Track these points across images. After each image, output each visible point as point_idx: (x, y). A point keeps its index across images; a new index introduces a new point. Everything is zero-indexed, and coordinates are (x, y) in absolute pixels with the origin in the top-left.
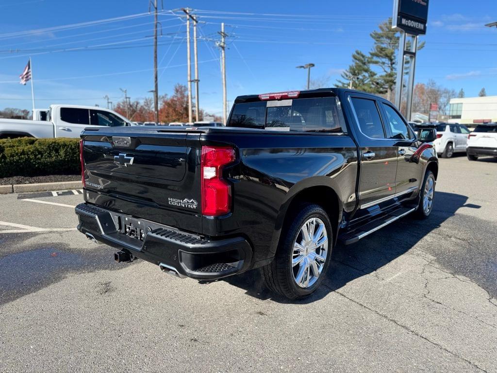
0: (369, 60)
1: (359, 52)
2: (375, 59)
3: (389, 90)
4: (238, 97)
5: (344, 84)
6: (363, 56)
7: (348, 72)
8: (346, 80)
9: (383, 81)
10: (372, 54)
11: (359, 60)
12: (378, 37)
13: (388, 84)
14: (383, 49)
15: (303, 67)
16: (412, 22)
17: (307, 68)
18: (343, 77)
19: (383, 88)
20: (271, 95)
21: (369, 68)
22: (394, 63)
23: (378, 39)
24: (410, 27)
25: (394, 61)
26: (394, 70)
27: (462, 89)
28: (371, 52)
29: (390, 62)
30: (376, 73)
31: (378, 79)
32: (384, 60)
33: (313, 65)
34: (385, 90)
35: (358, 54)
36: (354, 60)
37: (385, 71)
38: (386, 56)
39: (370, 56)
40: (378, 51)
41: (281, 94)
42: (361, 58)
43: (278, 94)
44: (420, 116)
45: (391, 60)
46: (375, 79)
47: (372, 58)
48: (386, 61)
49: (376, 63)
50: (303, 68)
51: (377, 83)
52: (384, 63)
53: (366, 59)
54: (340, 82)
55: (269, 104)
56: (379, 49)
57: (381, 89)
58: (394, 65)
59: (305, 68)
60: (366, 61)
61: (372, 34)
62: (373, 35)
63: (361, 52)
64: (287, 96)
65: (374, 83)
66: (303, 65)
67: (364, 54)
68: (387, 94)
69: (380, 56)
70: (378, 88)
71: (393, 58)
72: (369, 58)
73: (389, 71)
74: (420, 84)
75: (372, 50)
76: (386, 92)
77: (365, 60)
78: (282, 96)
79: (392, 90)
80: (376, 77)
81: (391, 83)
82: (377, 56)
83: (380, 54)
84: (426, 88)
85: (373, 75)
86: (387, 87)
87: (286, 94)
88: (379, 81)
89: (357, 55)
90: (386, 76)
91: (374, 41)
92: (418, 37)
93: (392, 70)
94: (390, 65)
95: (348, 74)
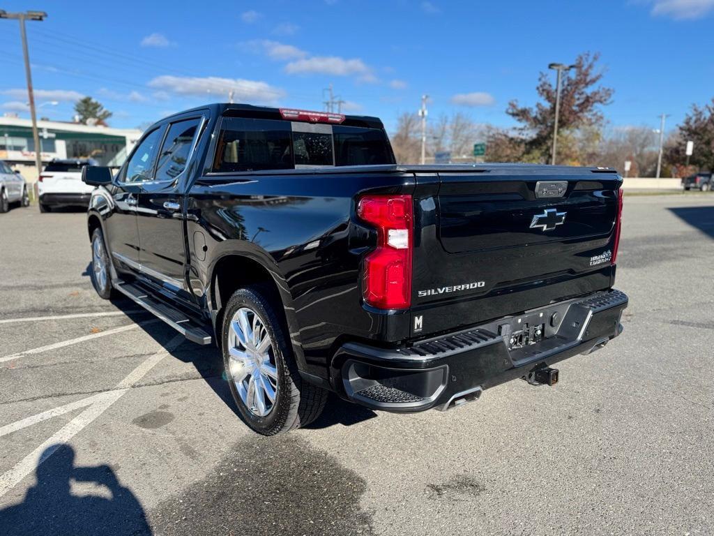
20: (301, 113)
41: (318, 115)
43: (314, 115)
55: (296, 127)
64: (327, 118)
78: (322, 118)
87: (326, 115)
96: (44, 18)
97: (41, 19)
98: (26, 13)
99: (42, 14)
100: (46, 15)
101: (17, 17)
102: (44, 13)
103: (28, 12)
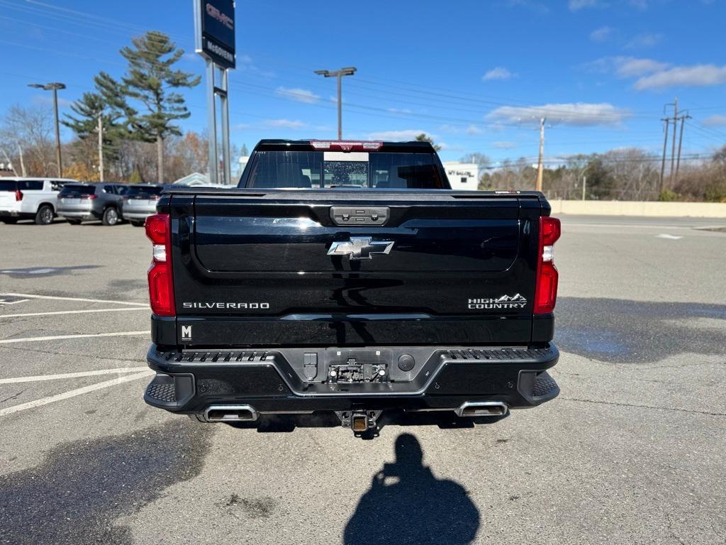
0: (124, 90)
1: (106, 75)
2: (131, 89)
3: (159, 139)
4: (263, 141)
5: (78, 122)
6: (113, 83)
7: (82, 103)
8: (81, 116)
9: (148, 124)
10: (126, 81)
11: (107, 87)
12: (133, 58)
13: (156, 129)
14: (145, 77)
15: (43, 87)
16: (220, 48)
17: (50, 88)
18: (74, 109)
19: (151, 135)
20: (333, 144)
21: (124, 101)
22: (161, 100)
23: (133, 60)
24: (217, 55)
25: (161, 97)
26: (162, 109)
27: (244, 145)
28: (125, 77)
29: (155, 98)
30: (136, 110)
31: (141, 121)
32: (146, 93)
33: (63, 87)
34: (153, 137)
35: (104, 77)
36: (98, 86)
37: (150, 109)
38: (150, 87)
39: (123, 84)
40: (136, 77)
41: (352, 144)
42: (110, 84)
43: (347, 144)
44: (201, 178)
45: (157, 94)
46: (136, 120)
47: (127, 87)
48: (150, 94)
49: (136, 95)
50: (41, 89)
51: (140, 126)
52: (147, 97)
53: (119, 88)
54: (70, 117)
55: (328, 156)
56: (138, 76)
57: (147, 136)
58: (161, 103)
59: (45, 89)
60: (118, 90)
61: (123, 50)
62: (125, 52)
63: (108, 76)
64: (360, 146)
65: (136, 126)
66: (45, 84)
67: (115, 80)
68: (156, 143)
69: (140, 86)
70: (142, 134)
71: (159, 91)
72: (122, 87)
73: (156, 110)
74: (191, 133)
75: (126, 74)
76: (156, 140)
77: (116, 88)
78: (354, 146)
79: (163, 139)
80: (137, 116)
81: (162, 129)
82: (136, 86)
83: (140, 84)
84: (200, 139)
85: (131, 112)
86: (155, 133)
88: (143, 124)
89: (102, 79)
90: (153, 117)
91: (127, 62)
92: (227, 70)
93: (159, 109)
94: (156, 102)
95: (83, 106)
96: (355, 73)
97: (352, 74)
98: (341, 70)
99: (352, 69)
100: (355, 70)
101: (335, 75)
102: (354, 68)
103: (343, 69)
